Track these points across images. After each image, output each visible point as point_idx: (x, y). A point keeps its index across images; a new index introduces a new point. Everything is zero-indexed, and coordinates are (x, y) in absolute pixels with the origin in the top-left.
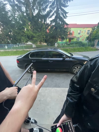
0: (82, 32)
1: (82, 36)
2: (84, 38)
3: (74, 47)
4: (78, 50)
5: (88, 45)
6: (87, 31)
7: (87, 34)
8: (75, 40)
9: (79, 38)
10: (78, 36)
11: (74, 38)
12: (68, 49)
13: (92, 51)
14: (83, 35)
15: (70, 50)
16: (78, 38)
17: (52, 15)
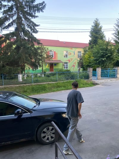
0: (70, 54)
1: (70, 60)
2: (75, 63)
3: (57, 81)
4: (64, 87)
5: (79, 77)
6: (77, 53)
7: (79, 57)
8: (60, 67)
9: (67, 63)
10: (65, 60)
11: (58, 63)
12: (46, 85)
13: (87, 87)
14: (72, 59)
15: (50, 86)
16: (65, 63)
17: (9, 25)
